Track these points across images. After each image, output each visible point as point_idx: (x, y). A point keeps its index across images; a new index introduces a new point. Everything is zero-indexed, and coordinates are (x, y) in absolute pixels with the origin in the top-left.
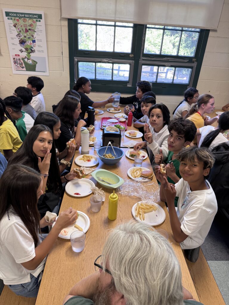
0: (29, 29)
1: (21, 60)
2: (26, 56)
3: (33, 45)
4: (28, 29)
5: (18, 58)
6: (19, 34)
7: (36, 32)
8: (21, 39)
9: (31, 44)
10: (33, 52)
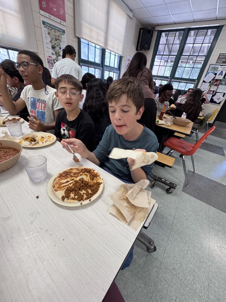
1: (52, 61)
2: (56, 58)
5: (50, 59)
6: (51, 41)
7: (61, 42)
8: (53, 45)
9: (58, 50)
10: (60, 56)
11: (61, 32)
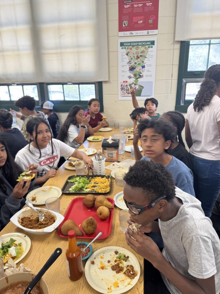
0: (141, 56)
1: (128, 86)
2: (134, 81)
3: (142, 70)
4: (139, 56)
6: (130, 61)
7: (146, 58)
8: (132, 66)
9: (140, 70)
10: (141, 77)
11: (148, 45)
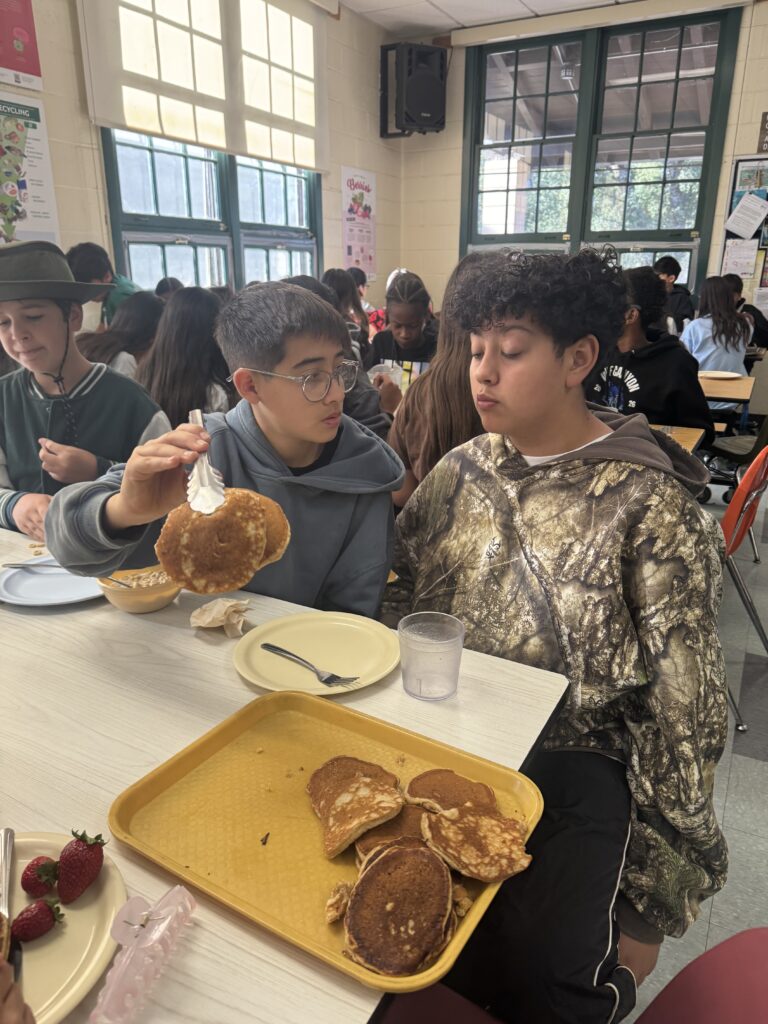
0: (8, 148)
2: (2, 229)
3: (20, 196)
4: (4, 147)
7: (26, 157)
9: (13, 192)
10: (21, 218)
11: (22, 116)
